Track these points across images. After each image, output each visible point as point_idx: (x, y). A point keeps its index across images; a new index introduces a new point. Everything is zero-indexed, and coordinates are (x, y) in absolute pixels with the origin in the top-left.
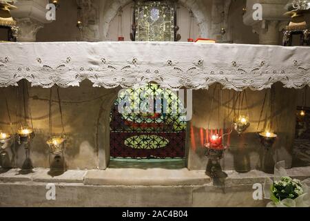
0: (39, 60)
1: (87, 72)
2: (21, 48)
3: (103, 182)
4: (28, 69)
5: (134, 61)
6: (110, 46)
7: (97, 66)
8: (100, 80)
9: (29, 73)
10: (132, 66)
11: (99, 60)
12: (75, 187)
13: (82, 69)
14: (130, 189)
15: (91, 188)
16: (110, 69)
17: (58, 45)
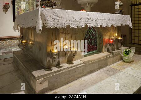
0: (73, 17)
1: (86, 22)
2: (67, 12)
3: (89, 61)
4: (69, 21)
5: (97, 19)
6: (92, 14)
7: (89, 20)
8: (90, 25)
9: (70, 22)
10: (97, 20)
11: (89, 18)
12: (81, 66)
13: (85, 21)
14: (95, 62)
15: (86, 65)
16: (92, 21)
17: (78, 12)
